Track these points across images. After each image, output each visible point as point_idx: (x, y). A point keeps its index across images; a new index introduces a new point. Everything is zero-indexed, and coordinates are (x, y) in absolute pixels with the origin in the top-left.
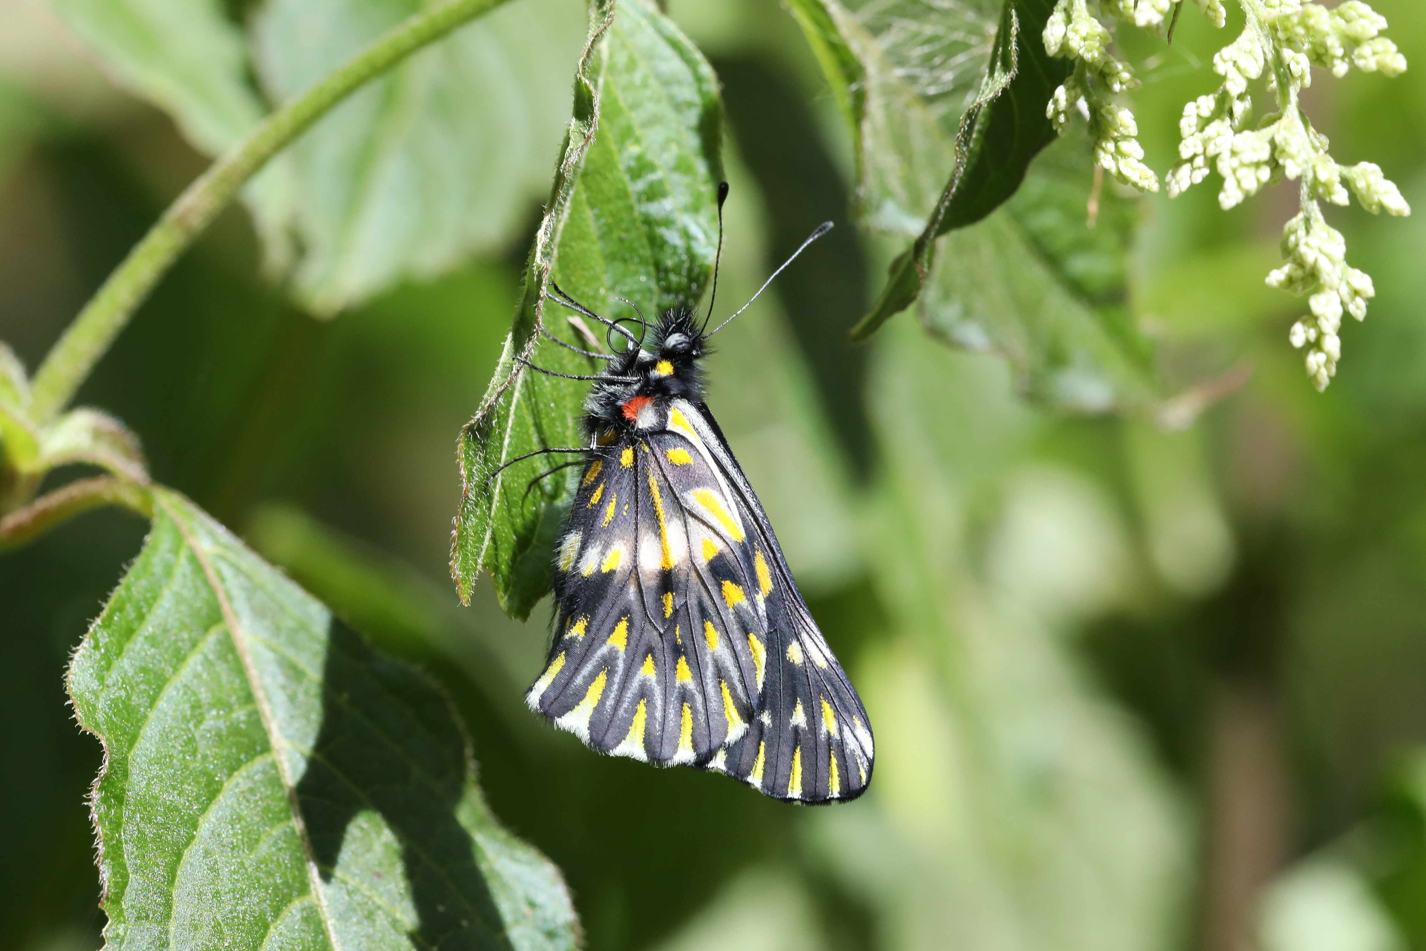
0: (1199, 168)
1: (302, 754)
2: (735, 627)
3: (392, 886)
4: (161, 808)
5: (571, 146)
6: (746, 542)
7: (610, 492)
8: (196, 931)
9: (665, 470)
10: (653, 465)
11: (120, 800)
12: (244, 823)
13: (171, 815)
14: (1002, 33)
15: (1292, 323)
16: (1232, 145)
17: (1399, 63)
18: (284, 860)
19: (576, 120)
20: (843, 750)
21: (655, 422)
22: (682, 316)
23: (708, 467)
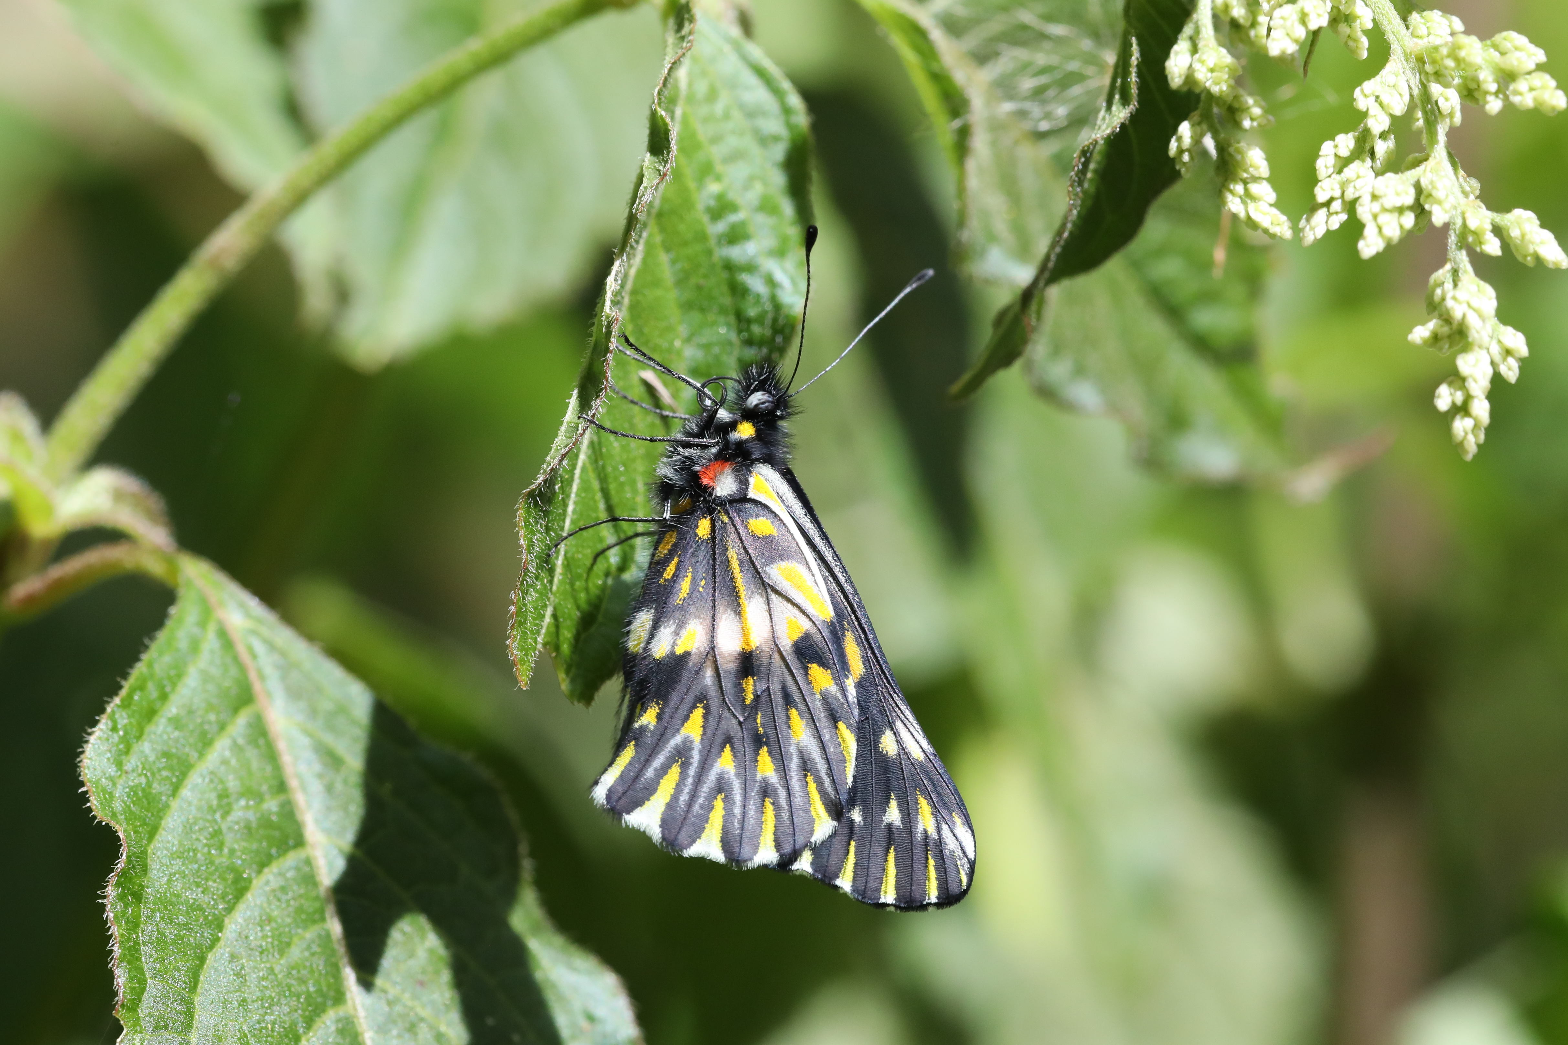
0: (1337, 213)
1: (341, 851)
2: (823, 715)
3: (437, 996)
4: (183, 907)
5: (644, 184)
6: (835, 621)
7: (685, 566)
8: (220, 1042)
9: (745, 542)
10: (733, 536)
11: (138, 897)
12: (274, 925)
13: (194, 915)
14: (1121, 63)
15: (1437, 386)
16: (1373, 188)
17: (1557, 100)
18: (318, 966)
19: (651, 155)
20: (941, 851)
21: (735, 489)
22: (766, 373)
23: (794, 539)
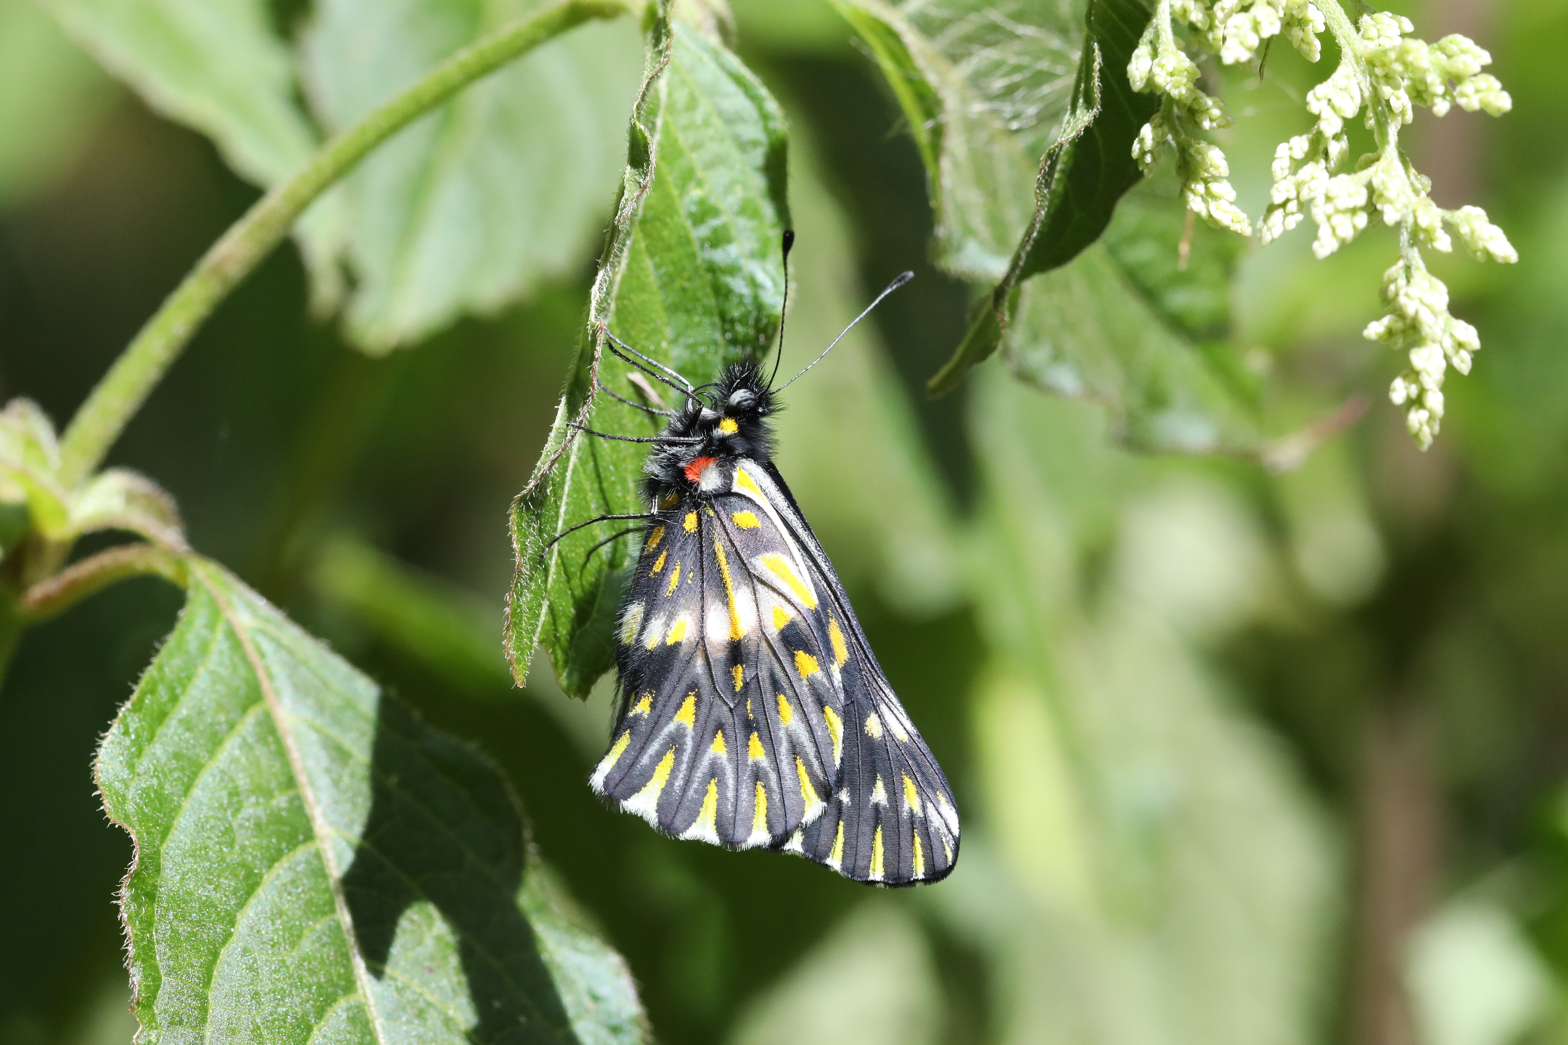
0: (1293, 213)
1: (349, 842)
2: (810, 700)
3: (444, 982)
4: (196, 904)
5: (626, 196)
6: (819, 609)
7: (673, 559)
8: (234, 1035)
9: (731, 535)
10: (719, 529)
11: (151, 897)
12: (285, 918)
13: (207, 912)
14: (1084, 68)
15: (1392, 379)
16: (1327, 189)
17: (1503, 102)
18: (328, 956)
19: (631, 169)
20: (927, 829)
21: (719, 484)
22: (747, 371)
23: (777, 530)
